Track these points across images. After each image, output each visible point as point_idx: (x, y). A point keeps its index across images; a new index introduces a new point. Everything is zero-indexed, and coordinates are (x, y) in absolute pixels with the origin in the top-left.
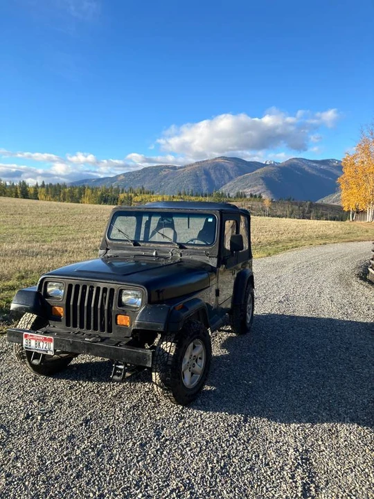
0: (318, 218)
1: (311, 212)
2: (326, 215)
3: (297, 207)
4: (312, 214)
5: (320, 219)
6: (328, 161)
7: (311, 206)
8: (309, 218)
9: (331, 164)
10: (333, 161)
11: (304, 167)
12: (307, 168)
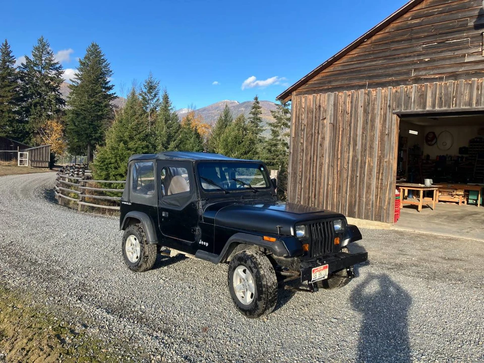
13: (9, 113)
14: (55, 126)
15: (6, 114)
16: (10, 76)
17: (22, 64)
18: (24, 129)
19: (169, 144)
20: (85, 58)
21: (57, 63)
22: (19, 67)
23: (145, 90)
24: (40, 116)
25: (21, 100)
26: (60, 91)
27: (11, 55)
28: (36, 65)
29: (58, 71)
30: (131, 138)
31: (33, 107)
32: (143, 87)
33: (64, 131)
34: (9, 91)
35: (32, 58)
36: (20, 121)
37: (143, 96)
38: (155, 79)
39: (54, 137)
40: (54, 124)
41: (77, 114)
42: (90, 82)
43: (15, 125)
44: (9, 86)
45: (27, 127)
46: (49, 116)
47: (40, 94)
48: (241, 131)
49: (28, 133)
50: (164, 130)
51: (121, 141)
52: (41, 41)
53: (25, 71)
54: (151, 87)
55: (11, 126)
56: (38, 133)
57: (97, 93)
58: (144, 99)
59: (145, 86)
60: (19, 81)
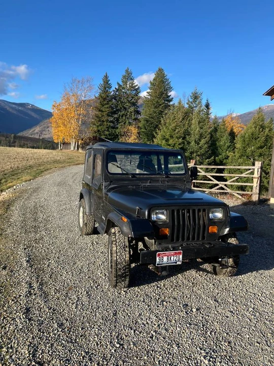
0: (21, 146)
1: (15, 142)
2: (27, 144)
3: (4, 138)
4: (16, 144)
5: (23, 148)
6: (24, 104)
7: (15, 137)
8: (14, 146)
9: (26, 107)
10: (28, 104)
11: (6, 107)
12: (8, 108)
13: (107, 122)
14: (134, 130)
15: (105, 123)
16: (108, 97)
17: (116, 89)
18: (115, 132)
19: (200, 141)
20: (154, 80)
21: (137, 85)
22: (114, 91)
23: (191, 100)
24: (124, 124)
25: (115, 113)
26: (138, 105)
27: (109, 83)
28: (123, 88)
29: (137, 91)
30: (171, 137)
31: (121, 117)
32: (190, 98)
33: (138, 133)
34: (107, 108)
35: (121, 83)
36: (113, 128)
37: (189, 105)
38: (199, 91)
39: (132, 138)
40: (133, 129)
41: (147, 121)
42: (156, 97)
43: (110, 130)
44: (107, 104)
45: (117, 131)
46: (130, 123)
47: (125, 108)
48: (257, 129)
49: (117, 135)
50: (198, 130)
51: (164, 139)
52: (127, 71)
53: (117, 93)
54: (196, 97)
55: (108, 130)
56: (123, 135)
57: (160, 105)
58: (190, 107)
59: (191, 96)
60: (114, 100)
